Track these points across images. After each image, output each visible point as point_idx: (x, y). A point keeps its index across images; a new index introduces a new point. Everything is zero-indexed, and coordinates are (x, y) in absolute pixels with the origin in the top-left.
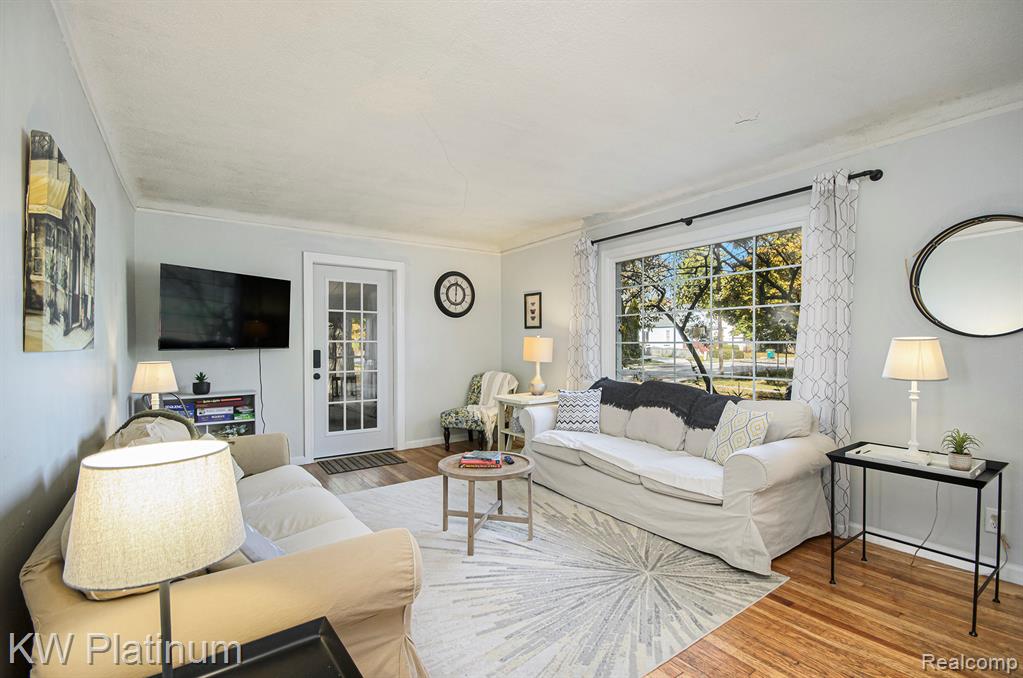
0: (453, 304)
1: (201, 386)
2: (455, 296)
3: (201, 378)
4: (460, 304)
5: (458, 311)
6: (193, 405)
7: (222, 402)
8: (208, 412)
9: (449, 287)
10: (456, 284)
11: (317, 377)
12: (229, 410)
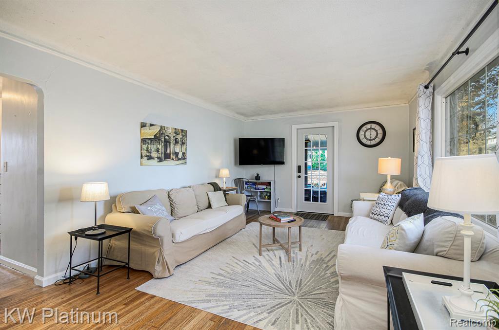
0: (369, 140)
1: (258, 178)
2: (370, 135)
3: (258, 175)
4: (374, 139)
5: (372, 144)
6: (255, 184)
7: (263, 184)
8: (259, 187)
9: (366, 131)
10: (371, 128)
11: (299, 177)
12: (264, 187)
